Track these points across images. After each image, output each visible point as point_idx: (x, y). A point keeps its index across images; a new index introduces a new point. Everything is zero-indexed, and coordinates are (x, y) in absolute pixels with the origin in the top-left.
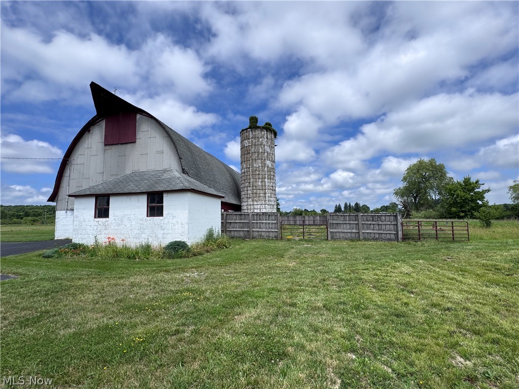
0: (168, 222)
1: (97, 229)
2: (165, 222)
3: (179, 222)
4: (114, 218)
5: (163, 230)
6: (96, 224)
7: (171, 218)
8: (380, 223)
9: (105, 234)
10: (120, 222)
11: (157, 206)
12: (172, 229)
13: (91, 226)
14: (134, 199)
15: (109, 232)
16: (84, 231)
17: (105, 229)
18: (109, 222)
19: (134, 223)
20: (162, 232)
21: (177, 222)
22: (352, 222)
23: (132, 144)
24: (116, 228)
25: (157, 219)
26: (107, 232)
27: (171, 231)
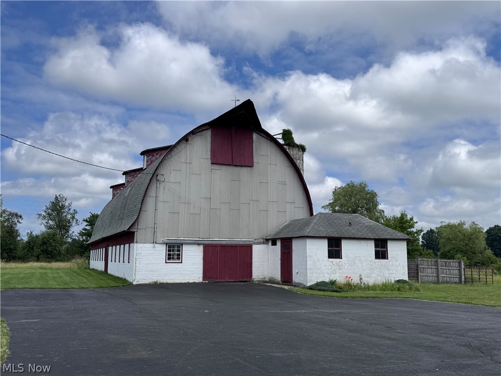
0: (393, 264)
1: (332, 268)
2: (390, 264)
3: (401, 264)
4: (347, 259)
5: (389, 270)
6: (331, 264)
7: (395, 261)
8: (450, 268)
9: (340, 273)
10: (352, 263)
11: (381, 250)
12: (396, 270)
13: (325, 266)
14: (363, 243)
15: (343, 272)
16: (319, 271)
17: (340, 269)
18: (343, 263)
19: (364, 264)
20: (388, 272)
21: (399, 264)
22: (433, 267)
23: (249, 169)
24: (349, 268)
25: (383, 261)
26: (341, 271)
27: (395, 272)
